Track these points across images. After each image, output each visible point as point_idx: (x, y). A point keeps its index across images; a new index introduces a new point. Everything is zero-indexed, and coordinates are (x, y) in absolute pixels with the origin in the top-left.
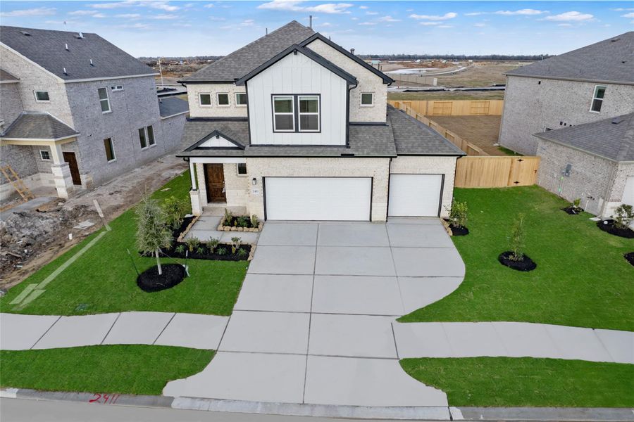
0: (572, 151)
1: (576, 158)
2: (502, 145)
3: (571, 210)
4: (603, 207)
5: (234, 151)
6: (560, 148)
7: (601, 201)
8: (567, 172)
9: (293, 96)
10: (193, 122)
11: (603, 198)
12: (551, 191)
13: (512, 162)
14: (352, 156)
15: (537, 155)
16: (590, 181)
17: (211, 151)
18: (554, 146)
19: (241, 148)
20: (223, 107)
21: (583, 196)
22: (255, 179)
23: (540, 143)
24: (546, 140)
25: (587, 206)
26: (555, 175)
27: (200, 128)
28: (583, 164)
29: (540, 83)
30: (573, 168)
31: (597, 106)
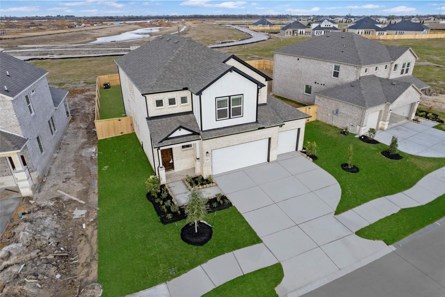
0: (338, 102)
1: (341, 106)
2: (274, 94)
3: (344, 133)
4: (359, 130)
5: (191, 137)
6: (331, 101)
7: (358, 127)
8: (337, 113)
9: (228, 97)
10: (152, 121)
11: (360, 126)
12: (327, 123)
13: (306, 110)
14: (263, 128)
15: (315, 104)
16: (351, 117)
17: (176, 139)
18: (326, 99)
19: (195, 133)
20: (173, 107)
21: (348, 125)
22: (207, 153)
23: (317, 97)
24: (320, 96)
25: (350, 130)
26: (329, 115)
27: (159, 124)
28: (346, 109)
29: (298, 59)
30: (340, 111)
31: (336, 74)
